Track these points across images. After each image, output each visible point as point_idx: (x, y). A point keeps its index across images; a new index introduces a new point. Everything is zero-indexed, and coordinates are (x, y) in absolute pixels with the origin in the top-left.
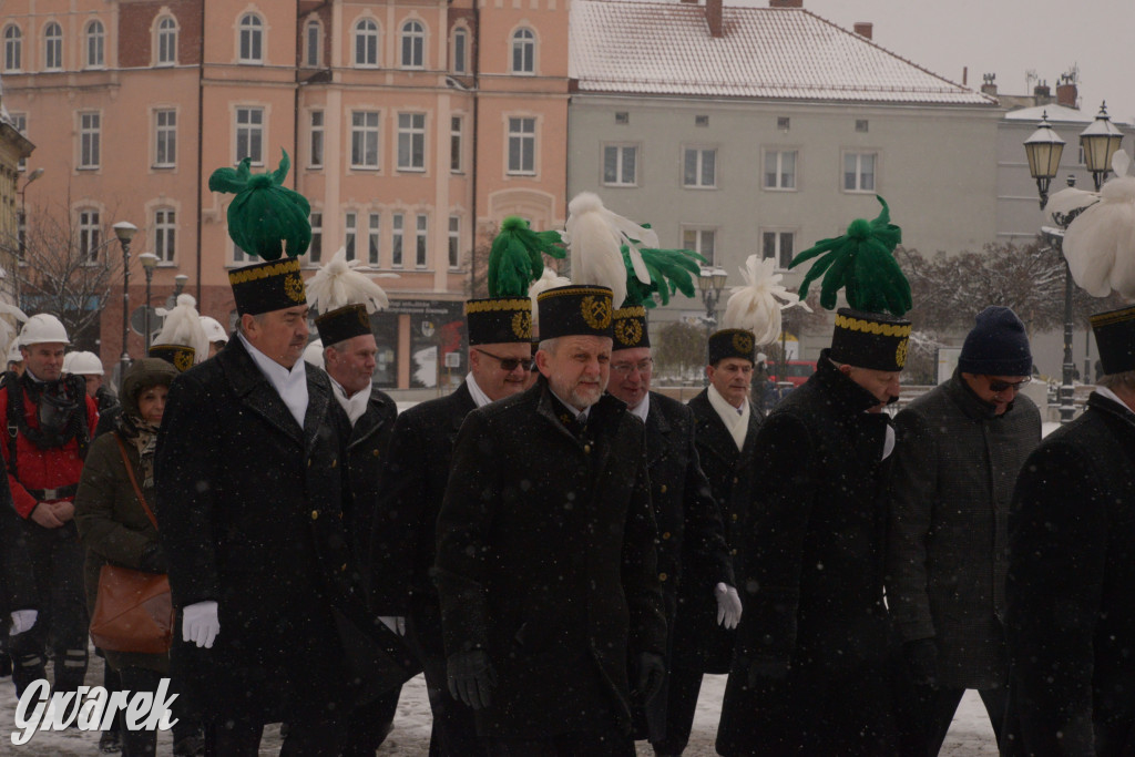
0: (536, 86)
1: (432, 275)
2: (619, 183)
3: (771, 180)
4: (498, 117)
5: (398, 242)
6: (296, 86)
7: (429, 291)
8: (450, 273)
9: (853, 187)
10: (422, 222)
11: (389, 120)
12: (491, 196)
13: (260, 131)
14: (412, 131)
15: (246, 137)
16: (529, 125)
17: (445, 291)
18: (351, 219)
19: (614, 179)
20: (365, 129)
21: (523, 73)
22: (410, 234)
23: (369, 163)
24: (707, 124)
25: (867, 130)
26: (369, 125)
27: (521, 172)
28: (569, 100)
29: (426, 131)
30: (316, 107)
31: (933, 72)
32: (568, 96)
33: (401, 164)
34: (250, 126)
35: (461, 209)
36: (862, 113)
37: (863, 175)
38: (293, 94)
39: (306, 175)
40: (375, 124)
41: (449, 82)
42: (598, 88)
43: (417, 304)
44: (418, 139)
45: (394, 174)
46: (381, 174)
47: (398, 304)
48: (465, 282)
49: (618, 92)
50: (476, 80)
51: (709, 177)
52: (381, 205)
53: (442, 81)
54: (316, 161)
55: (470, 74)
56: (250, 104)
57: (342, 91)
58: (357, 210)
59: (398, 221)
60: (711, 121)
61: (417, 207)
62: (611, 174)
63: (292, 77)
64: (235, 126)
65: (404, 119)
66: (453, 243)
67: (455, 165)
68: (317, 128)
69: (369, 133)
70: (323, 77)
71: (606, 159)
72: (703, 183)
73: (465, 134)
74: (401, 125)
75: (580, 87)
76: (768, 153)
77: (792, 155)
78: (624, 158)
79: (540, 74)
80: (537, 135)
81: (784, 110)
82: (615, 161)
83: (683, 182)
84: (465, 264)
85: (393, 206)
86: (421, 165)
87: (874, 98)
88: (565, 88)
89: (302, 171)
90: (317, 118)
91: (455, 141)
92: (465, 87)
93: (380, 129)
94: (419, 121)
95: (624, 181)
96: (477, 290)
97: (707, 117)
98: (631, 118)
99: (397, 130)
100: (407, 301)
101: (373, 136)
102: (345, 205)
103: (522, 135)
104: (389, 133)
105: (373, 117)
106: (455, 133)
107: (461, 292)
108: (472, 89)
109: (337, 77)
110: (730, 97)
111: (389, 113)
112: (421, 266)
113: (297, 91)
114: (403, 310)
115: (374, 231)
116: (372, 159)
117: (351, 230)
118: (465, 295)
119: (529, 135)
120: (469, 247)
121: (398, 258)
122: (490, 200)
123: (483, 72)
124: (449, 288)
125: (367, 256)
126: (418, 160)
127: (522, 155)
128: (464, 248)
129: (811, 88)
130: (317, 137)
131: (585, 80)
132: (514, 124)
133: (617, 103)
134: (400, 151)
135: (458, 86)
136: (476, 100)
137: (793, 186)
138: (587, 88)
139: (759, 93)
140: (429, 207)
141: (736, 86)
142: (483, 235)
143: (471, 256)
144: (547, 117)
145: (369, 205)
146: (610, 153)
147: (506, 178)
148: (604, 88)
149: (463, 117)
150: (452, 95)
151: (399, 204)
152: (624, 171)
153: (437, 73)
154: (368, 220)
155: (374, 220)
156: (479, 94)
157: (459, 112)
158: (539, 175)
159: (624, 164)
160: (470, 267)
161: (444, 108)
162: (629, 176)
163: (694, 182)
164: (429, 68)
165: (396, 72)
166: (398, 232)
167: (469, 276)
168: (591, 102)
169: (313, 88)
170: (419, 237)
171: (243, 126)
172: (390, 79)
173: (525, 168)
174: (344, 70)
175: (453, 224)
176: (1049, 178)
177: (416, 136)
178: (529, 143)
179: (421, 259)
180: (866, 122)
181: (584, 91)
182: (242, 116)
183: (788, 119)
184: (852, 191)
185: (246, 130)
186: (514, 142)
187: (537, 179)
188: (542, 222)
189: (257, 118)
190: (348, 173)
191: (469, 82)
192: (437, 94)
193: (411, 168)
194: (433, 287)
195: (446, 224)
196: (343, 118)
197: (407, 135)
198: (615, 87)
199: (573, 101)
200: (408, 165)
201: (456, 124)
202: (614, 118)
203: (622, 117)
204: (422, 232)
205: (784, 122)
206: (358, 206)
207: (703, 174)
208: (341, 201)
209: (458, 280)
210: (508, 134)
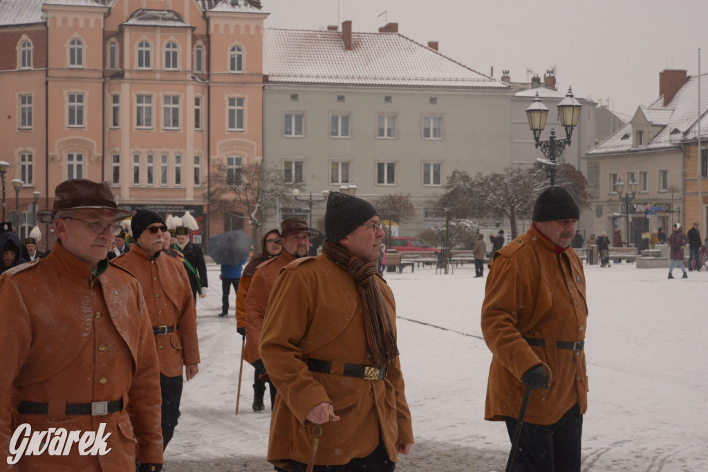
0: (244, 79)
1: (185, 190)
2: (293, 135)
3: (381, 132)
4: (222, 97)
5: (165, 171)
6: (103, 80)
7: (183, 199)
8: (195, 188)
9: (429, 136)
10: (178, 159)
11: (158, 100)
12: (218, 143)
13: (82, 107)
14: (171, 106)
15: (74, 111)
16: (240, 102)
17: (192, 199)
18: (136, 158)
19: (290, 133)
20: (144, 105)
21: (236, 72)
22: (172, 165)
23: (147, 125)
24: (344, 100)
25: (436, 103)
26: (146, 103)
27: (236, 129)
28: (264, 87)
29: (180, 106)
30: (115, 93)
31: (474, 69)
32: (263, 85)
33: (165, 125)
34: (76, 104)
35: (201, 151)
36: (433, 93)
37: (434, 129)
38: (101, 85)
39: (109, 133)
40: (150, 102)
41: (193, 77)
42: (280, 80)
43: (176, 207)
44: (176, 111)
45: (162, 131)
46: (154, 131)
47: (165, 207)
48: (204, 194)
49: (292, 83)
50: (209, 76)
51: (345, 132)
52: (154, 149)
53: (189, 77)
54: (115, 124)
55: (205, 73)
56: (76, 91)
57: (130, 83)
58: (140, 153)
59: (164, 159)
60: (347, 98)
61: (175, 150)
62: (288, 130)
63: (100, 75)
64: (67, 104)
65: (167, 99)
66: (196, 171)
67: (197, 126)
68: (116, 105)
69: (146, 108)
70: (119, 75)
71: (286, 121)
72: (342, 135)
73: (203, 107)
74: (165, 103)
75: (270, 79)
76: (379, 117)
77: (393, 118)
78: (296, 121)
79: (246, 72)
80: (245, 108)
81: (389, 92)
82: (291, 122)
83: (330, 134)
84: (204, 183)
85: (161, 150)
86: (177, 126)
87: (440, 85)
88: (261, 80)
89: (107, 130)
90: (116, 99)
91: (197, 112)
92: (203, 80)
93: (153, 105)
94: (176, 100)
95: (296, 134)
96: (211, 198)
97: (344, 97)
98: (300, 98)
99: (163, 106)
100: (169, 205)
101: (149, 109)
102: (133, 150)
103: (236, 108)
104: (159, 107)
105: (149, 98)
106: (197, 107)
107: (202, 200)
108: (207, 81)
109: (127, 75)
110: (356, 85)
111: (158, 96)
112: (177, 185)
113: (104, 83)
114: (168, 211)
115: (150, 165)
116: (149, 122)
117: (136, 164)
118: (204, 201)
119: (240, 108)
120: (206, 174)
121: (164, 180)
122: (218, 146)
123: (213, 71)
124: (194, 197)
125: (147, 179)
126: (176, 122)
127: (236, 119)
128: (203, 174)
129: (403, 79)
130: (116, 110)
131: (272, 75)
132: (232, 101)
133: (291, 89)
134: (165, 118)
135: (198, 79)
136: (209, 87)
137: (394, 136)
138: (273, 80)
139: (373, 82)
140: (182, 150)
141: (360, 78)
142: (213, 166)
143: (207, 178)
144: (251, 97)
145: (147, 150)
146: (288, 118)
147: (227, 133)
148: (283, 80)
149: (201, 97)
150: (195, 85)
151: (165, 149)
152: (296, 129)
153: (186, 73)
154: (147, 158)
155: (150, 158)
156: (211, 84)
157: (199, 95)
158: (247, 131)
159: (296, 124)
160: (207, 185)
161: (191, 92)
162: (299, 131)
163: (336, 134)
164: (181, 69)
165: (162, 72)
166: (164, 165)
167: (207, 190)
168: (276, 88)
169: (113, 81)
170: (177, 168)
171: (72, 104)
172: (158, 76)
173: (238, 127)
174: (131, 71)
175: (197, 160)
176: (540, 130)
177: (174, 109)
178: (240, 112)
179: (178, 180)
180: (436, 98)
181: (272, 82)
182: (72, 99)
183: (391, 97)
184: (428, 138)
185: (74, 107)
186: (232, 112)
187: (245, 133)
188: (248, 159)
189: (80, 99)
190: (134, 131)
191: (205, 77)
192: (186, 84)
193: (171, 128)
194: (185, 197)
195: (193, 160)
196: (131, 99)
197: (169, 108)
198: (290, 80)
199: (266, 88)
200: (169, 126)
201: (197, 102)
202: (290, 97)
203: (294, 97)
204: (178, 165)
205: (388, 99)
206: (140, 150)
207: (342, 129)
208: (130, 148)
209: (200, 193)
210: (228, 107)
